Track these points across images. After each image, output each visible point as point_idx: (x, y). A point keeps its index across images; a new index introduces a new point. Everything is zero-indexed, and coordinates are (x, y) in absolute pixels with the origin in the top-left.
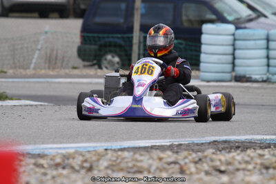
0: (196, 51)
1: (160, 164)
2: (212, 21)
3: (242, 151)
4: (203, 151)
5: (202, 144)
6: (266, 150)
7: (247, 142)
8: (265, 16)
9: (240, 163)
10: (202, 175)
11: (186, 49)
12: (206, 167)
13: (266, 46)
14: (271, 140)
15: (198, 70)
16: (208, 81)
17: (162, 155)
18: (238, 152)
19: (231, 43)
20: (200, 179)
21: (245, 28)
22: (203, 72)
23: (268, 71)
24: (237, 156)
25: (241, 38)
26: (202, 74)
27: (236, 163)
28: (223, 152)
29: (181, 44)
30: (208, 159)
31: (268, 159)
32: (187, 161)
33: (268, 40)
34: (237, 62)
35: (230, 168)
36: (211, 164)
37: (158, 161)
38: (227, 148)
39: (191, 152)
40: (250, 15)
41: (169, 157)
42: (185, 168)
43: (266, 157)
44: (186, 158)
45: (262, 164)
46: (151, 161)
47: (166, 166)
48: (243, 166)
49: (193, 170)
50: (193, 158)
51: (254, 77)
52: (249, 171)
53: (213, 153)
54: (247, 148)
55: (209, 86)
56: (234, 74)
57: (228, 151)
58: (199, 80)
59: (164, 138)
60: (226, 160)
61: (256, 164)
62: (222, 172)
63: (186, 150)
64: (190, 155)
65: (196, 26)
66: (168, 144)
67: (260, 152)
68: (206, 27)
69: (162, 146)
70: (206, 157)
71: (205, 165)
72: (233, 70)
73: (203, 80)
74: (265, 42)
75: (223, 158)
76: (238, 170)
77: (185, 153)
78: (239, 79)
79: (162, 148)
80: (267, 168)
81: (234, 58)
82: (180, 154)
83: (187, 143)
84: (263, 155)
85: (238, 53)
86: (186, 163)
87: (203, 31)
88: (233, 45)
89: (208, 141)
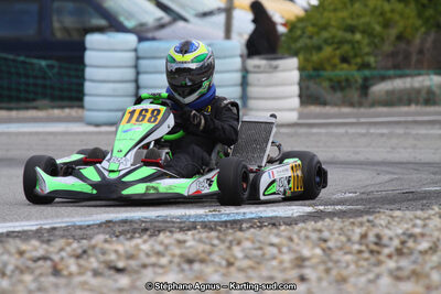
0: (77, 77)
1: (20, 262)
2: (100, 30)
3: (151, 236)
4: (90, 238)
5: (89, 226)
6: (190, 233)
7: (158, 221)
8: (185, 20)
9: (148, 255)
10: (88, 277)
11: (60, 74)
12: (93, 263)
14: (197, 216)
15: (82, 107)
16: (97, 125)
17: (24, 247)
18: (145, 237)
19: (132, 63)
20: (84, 284)
21: (154, 39)
22: (89, 110)
24: (144, 244)
25: (149, 54)
26: (87, 114)
27: (142, 255)
28: (121, 237)
29: (48, 66)
30: (97, 250)
31: (191, 247)
32: (63, 254)
34: (142, 92)
35: (133, 263)
36: (102, 258)
37: (17, 256)
38: (128, 231)
39: (71, 241)
40: (160, 19)
41: (36, 249)
42: (60, 267)
43: (188, 244)
44: (62, 249)
45: (182, 256)
46: (5, 257)
47: (30, 264)
48: (153, 260)
49: (74, 268)
50: (74, 250)
52: (162, 267)
54: (159, 231)
55: (100, 133)
57: (129, 236)
58: (82, 124)
60: (126, 252)
61: (173, 256)
62: (119, 271)
63: (63, 237)
64: (69, 244)
65: (76, 37)
66: (34, 228)
67: (179, 236)
68: (92, 40)
69: (24, 232)
70: (94, 247)
71: (92, 260)
73: (89, 124)
75: (121, 248)
77: (61, 242)
79: (24, 236)
80: (190, 261)
81: (138, 88)
82: (52, 243)
83: (64, 225)
84: (185, 242)
86: (62, 259)
87: (88, 44)
88: (136, 67)
89: (98, 222)
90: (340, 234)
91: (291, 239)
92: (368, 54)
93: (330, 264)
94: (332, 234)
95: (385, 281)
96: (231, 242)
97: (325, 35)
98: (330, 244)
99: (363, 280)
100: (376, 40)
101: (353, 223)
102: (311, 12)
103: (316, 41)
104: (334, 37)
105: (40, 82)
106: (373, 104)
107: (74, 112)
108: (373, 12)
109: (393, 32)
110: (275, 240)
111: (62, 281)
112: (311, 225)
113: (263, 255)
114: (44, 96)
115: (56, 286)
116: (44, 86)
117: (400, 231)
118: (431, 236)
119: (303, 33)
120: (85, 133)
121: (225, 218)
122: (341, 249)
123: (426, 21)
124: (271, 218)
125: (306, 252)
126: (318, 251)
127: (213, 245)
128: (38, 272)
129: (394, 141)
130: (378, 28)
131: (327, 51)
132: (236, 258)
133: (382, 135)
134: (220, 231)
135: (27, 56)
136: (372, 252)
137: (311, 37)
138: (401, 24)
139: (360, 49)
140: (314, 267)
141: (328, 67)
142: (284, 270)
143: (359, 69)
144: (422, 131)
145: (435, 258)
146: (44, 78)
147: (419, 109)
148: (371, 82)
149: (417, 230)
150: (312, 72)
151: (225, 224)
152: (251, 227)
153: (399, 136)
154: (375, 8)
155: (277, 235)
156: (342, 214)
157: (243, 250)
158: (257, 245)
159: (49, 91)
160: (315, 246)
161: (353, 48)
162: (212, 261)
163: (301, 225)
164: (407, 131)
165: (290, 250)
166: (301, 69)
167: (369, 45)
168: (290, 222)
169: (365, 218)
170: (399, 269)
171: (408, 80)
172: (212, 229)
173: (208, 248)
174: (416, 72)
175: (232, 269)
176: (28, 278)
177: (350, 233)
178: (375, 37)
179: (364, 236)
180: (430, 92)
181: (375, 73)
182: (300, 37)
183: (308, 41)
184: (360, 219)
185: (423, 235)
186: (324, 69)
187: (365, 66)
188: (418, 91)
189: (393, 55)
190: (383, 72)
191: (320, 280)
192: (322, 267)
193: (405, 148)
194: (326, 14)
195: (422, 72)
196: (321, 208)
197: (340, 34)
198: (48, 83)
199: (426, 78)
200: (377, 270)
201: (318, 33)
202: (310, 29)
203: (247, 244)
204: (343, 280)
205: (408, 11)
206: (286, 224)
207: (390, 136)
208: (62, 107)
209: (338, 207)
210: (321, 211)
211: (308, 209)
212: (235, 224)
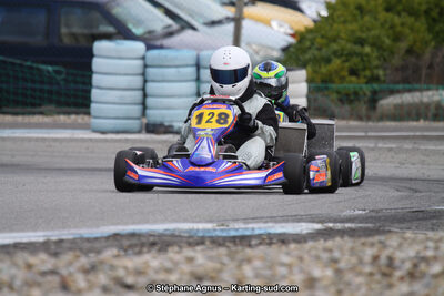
0: (84, 83)
2: (108, 37)
3: (160, 250)
4: (98, 252)
5: (96, 239)
6: (199, 248)
7: (165, 235)
8: (194, 28)
9: (156, 272)
10: (97, 292)
12: (102, 278)
13: (195, 77)
14: (204, 230)
15: (88, 114)
16: (103, 133)
17: (32, 260)
18: (154, 251)
19: (140, 71)
21: (161, 47)
22: (95, 117)
24: (152, 260)
25: (156, 63)
28: (130, 252)
29: (57, 72)
30: (105, 266)
32: (72, 269)
33: (198, 65)
34: (149, 101)
36: (111, 274)
37: (25, 270)
38: (136, 245)
39: (78, 254)
40: (169, 26)
41: (43, 262)
42: (69, 280)
43: (198, 262)
44: (70, 264)
45: (192, 274)
46: (14, 271)
47: (38, 278)
49: (82, 284)
50: (82, 266)
51: (177, 125)
54: (167, 246)
55: (106, 140)
56: (145, 121)
58: (88, 131)
59: (35, 228)
60: (135, 268)
61: (182, 273)
62: (129, 287)
63: (70, 249)
64: (77, 258)
65: (83, 42)
66: (41, 240)
67: (188, 252)
68: (100, 46)
69: (31, 244)
70: (102, 262)
71: (101, 276)
72: (144, 114)
73: (95, 132)
74: (194, 69)
75: (129, 264)
78: (153, 128)
79: (31, 247)
80: (200, 279)
81: (145, 96)
82: (60, 256)
83: (71, 237)
85: (150, 86)
86: (70, 274)
87: (96, 51)
88: (144, 74)
89: (105, 235)
90: (351, 255)
91: (301, 259)
92: (377, 67)
93: (341, 287)
94: (343, 254)
97: (335, 46)
98: (342, 265)
100: (386, 54)
101: (363, 244)
102: (320, 23)
103: (325, 52)
104: (343, 50)
105: (46, 87)
106: (382, 118)
107: (80, 119)
108: (382, 25)
109: (403, 46)
110: (286, 259)
112: (321, 243)
113: (274, 275)
114: (50, 101)
116: (50, 92)
119: (313, 44)
120: (91, 140)
121: (233, 233)
122: (352, 269)
123: (437, 35)
124: (280, 234)
125: (317, 272)
126: (329, 272)
127: (223, 264)
131: (336, 63)
132: (245, 277)
133: (390, 149)
134: (229, 247)
135: (33, 62)
136: (384, 275)
137: (319, 49)
138: (411, 37)
139: (369, 61)
141: (337, 80)
143: (367, 83)
147: (428, 124)
148: (380, 96)
149: (429, 253)
150: (320, 84)
151: (234, 239)
152: (260, 244)
153: (407, 150)
154: (386, 21)
155: (288, 254)
156: (352, 233)
157: (254, 269)
158: (268, 264)
159: (54, 97)
160: (326, 266)
161: (362, 60)
162: (222, 280)
163: (311, 243)
164: (416, 146)
165: (302, 271)
166: (309, 81)
167: (378, 58)
168: (300, 239)
169: (376, 239)
170: (412, 293)
171: (417, 94)
172: (220, 245)
173: (218, 266)
176: (36, 292)
177: (361, 254)
178: (385, 50)
179: (376, 258)
180: (439, 107)
181: (384, 86)
182: (310, 48)
184: (371, 239)
185: (436, 258)
186: (333, 82)
187: (374, 79)
188: (426, 106)
189: (403, 68)
190: (391, 86)
192: (333, 289)
193: (413, 164)
194: (335, 26)
196: (331, 225)
197: (349, 46)
198: (55, 88)
199: (435, 93)
201: (327, 45)
202: (319, 40)
203: (257, 263)
205: (417, 25)
206: (295, 241)
207: (399, 150)
208: (68, 113)
209: (348, 225)
210: (331, 229)
211: (318, 226)
212: (244, 240)
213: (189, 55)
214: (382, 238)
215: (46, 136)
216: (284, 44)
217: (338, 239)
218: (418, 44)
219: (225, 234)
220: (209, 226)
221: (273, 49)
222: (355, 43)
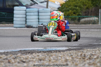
1: (1, 60)
2: (17, 6)
3: (31, 54)
4: (17, 54)
5: (16, 51)
6: (40, 53)
7: (32, 51)
8: (37, 4)
10: (17, 63)
11: (8, 16)
12: (18, 60)
13: (38, 15)
14: (41, 49)
15: (13, 24)
16: (17, 28)
17: (1, 56)
19: (25, 13)
20: (16, 65)
21: (30, 8)
22: (15, 24)
23: (39, 24)
24: (29, 56)
27: (29, 58)
28: (24, 54)
29: (5, 14)
30: (19, 57)
31: (41, 57)
32: (11, 58)
33: (38, 12)
34: (27, 20)
35: (27, 60)
36: (20, 59)
40: (32, 3)
41: (4, 57)
42: (10, 61)
44: (10, 57)
45: (39, 59)
47: (3, 60)
48: (32, 60)
49: (13, 61)
50: (13, 57)
51: (34, 26)
52: (34, 61)
53: (21, 55)
54: (33, 53)
56: (26, 25)
58: (13, 28)
60: (25, 58)
61: (36, 59)
62: (24, 62)
63: (10, 54)
64: (12, 56)
65: (11, 7)
66: (3, 52)
67: (38, 54)
70: (18, 56)
72: (26, 23)
73: (15, 28)
75: (24, 57)
76: (30, 61)
77: (10, 55)
78: (28, 27)
80: (41, 60)
81: (26, 19)
82: (8, 55)
83: (10, 51)
85: (27, 17)
86: (10, 59)
87: (14, 9)
88: (26, 14)
89: (18, 51)
90: (75, 54)
91: (64, 55)
92: (80, 12)
93: (73, 61)
94: (73, 54)
95: (87, 65)
96: (50, 56)
97: (70, 7)
98: (73, 56)
99: (81, 65)
100: (82, 9)
101: (78, 52)
103: (68, 9)
104: (72, 8)
105: (3, 17)
106: (81, 24)
107: (11, 25)
108: (81, 2)
109: (86, 7)
110: (60, 55)
111: (11, 64)
112: (68, 52)
113: (58, 59)
114: (4, 21)
115: (9, 65)
116: (4, 19)
117: (89, 54)
118: (97, 55)
119: (65, 7)
120: (14, 30)
121: (48, 50)
122: (76, 57)
123: (94, 5)
124: (59, 50)
125: (68, 58)
126: (71, 58)
127: (46, 56)
128: (5, 62)
129: (86, 32)
130: (82, 6)
131: (70, 11)
132: (51, 59)
133: (83, 31)
134: (47, 53)
136: (83, 58)
137: (66, 8)
138: (88, 5)
139: (78, 11)
140: (70, 62)
141: (70, 15)
142: (63, 62)
143: (78, 16)
144: (93, 30)
145: (98, 60)
146: (4, 17)
147: (92, 25)
148: (81, 19)
149: (94, 53)
150: (66, 16)
151: (48, 51)
152: (54, 52)
153: (87, 31)
154: (82, 1)
155: (61, 54)
156: (75, 49)
157: (53, 58)
158: (56, 56)
160: (70, 57)
161: (76, 10)
162: (46, 60)
163: (66, 52)
164: (89, 30)
165: (64, 58)
166: (64, 15)
167: (80, 10)
168: (63, 51)
169: (81, 50)
170: (90, 62)
171: (89, 18)
172: (45, 53)
173: (44, 57)
174: (91, 16)
175: (50, 62)
176: (2, 63)
177: (78, 54)
178: (81, 8)
179: (81, 55)
180: (94, 21)
181: (82, 16)
182: (64, 8)
183: (66, 9)
184: (80, 51)
185: (95, 55)
186: (70, 16)
187: (79, 15)
188: (92, 21)
189: (85, 12)
190: (83, 16)
191: (71, 65)
192: (71, 62)
193: (89, 34)
194: (70, 3)
195: (93, 16)
196: (70, 48)
197: (73, 7)
198: (5, 18)
199: (93, 18)
200: (85, 63)
201: (68, 7)
203: (54, 56)
204: (77, 65)
205: (89, 2)
206: (62, 51)
207: (85, 31)
208: (8, 24)
209: (74, 48)
210: (70, 49)
211: (67, 48)
212: (50, 51)
213: (36, 10)
214: (83, 50)
215: (3, 29)
216: (58, 7)
217: (72, 51)
218: (89, 7)
219: (46, 50)
220: (42, 48)
221: (56, 8)
222: (75, 6)
